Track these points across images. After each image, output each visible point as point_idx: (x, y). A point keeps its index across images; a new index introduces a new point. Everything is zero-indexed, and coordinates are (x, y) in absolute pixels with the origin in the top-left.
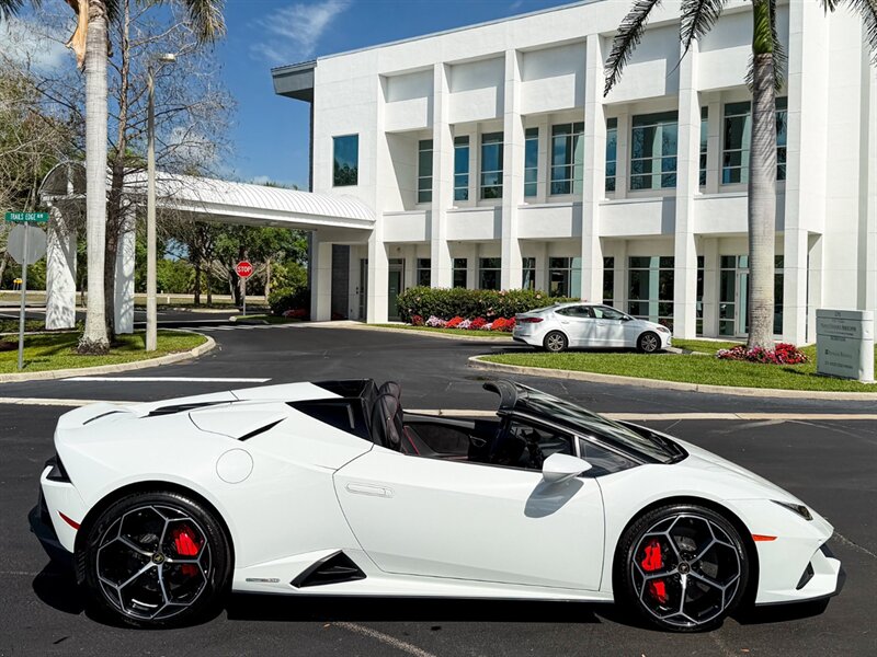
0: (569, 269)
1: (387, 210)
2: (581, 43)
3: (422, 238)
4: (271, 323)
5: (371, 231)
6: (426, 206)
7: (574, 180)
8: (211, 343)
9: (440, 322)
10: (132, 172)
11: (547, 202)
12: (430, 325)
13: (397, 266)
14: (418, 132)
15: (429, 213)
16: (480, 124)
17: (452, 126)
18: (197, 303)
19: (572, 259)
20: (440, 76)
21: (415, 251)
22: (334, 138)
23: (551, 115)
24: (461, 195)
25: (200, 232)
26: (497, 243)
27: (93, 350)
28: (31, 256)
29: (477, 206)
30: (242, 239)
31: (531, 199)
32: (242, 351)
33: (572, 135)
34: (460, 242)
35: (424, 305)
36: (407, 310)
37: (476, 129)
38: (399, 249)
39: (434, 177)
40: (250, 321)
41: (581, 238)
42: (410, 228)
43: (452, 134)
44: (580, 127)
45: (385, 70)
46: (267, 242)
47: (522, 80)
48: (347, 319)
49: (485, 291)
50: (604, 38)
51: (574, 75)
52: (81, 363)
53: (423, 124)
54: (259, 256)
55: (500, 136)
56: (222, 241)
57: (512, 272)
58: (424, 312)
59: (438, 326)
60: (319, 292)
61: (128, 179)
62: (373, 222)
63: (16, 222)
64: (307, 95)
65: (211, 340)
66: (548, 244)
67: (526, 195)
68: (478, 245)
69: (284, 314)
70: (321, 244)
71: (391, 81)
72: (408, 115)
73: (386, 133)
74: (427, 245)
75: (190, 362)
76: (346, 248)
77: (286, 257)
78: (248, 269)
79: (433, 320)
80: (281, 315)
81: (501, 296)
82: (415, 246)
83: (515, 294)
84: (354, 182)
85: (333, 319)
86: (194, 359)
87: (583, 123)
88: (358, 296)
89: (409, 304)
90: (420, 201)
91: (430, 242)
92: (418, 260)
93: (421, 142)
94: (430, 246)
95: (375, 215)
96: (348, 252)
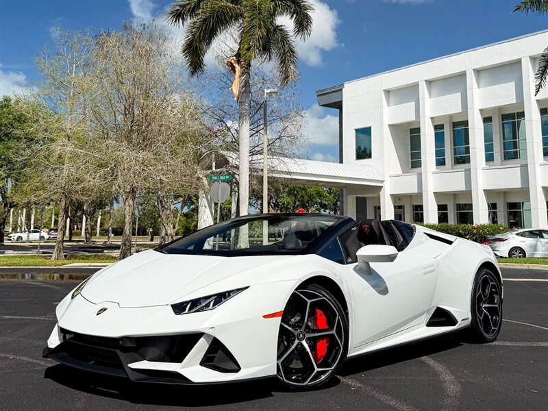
0: (522, 210)
1: (392, 174)
2: (518, 62)
3: (415, 191)
5: (382, 187)
6: (417, 170)
7: (520, 149)
11: (502, 165)
13: (399, 210)
14: (409, 123)
15: (420, 175)
16: (451, 116)
17: (432, 118)
19: (523, 203)
20: (423, 88)
21: (411, 200)
22: (356, 130)
23: (500, 108)
24: (441, 162)
26: (468, 193)
28: (222, 198)
29: (452, 169)
31: (491, 163)
33: (516, 120)
34: (442, 193)
37: (448, 120)
38: (400, 199)
39: (422, 151)
41: (529, 188)
42: (408, 185)
43: (433, 124)
44: (522, 115)
45: (388, 87)
47: (479, 88)
49: (463, 225)
50: (533, 59)
51: (514, 83)
53: (412, 118)
55: (466, 123)
56: (285, 199)
57: (481, 212)
62: (382, 182)
63: (216, 180)
64: (338, 105)
66: (505, 193)
67: (487, 161)
68: (455, 195)
70: (349, 196)
71: (391, 94)
72: (404, 113)
73: (389, 125)
74: (419, 196)
76: (364, 199)
81: (474, 228)
82: (410, 196)
83: (484, 227)
84: (369, 156)
87: (524, 112)
90: (412, 167)
91: (422, 193)
92: (413, 206)
93: (411, 129)
94: (422, 196)
95: (384, 176)
96: (366, 202)
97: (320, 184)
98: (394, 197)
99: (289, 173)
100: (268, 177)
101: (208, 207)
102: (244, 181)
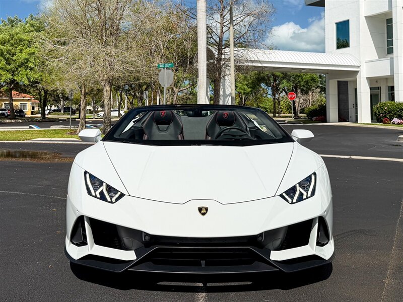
3: (388, 74)
4: (304, 123)
5: (358, 71)
6: (390, 56)
9: (400, 121)
12: (394, 123)
13: (376, 91)
14: (384, 14)
15: (392, 59)
18: (274, 116)
21: (387, 82)
22: (336, 23)
25: (275, 80)
28: (168, 83)
35: (390, 112)
36: (379, 115)
38: (377, 82)
39: (394, 39)
40: (293, 122)
42: (381, 69)
46: (307, 82)
48: (348, 122)
58: (390, 116)
59: (399, 124)
60: (331, 107)
62: (359, 67)
64: (321, 3)
69: (313, 119)
70: (331, 81)
72: (378, 5)
73: (365, 17)
76: (346, 83)
77: (321, 92)
78: (294, 96)
79: (396, 120)
80: (311, 119)
82: (386, 79)
84: (348, 46)
85: (339, 122)
88: (354, 108)
89: (381, 111)
90: (388, 53)
91: (393, 75)
92: (389, 87)
93: (387, 20)
94: (393, 78)
95: (360, 62)
96: (348, 84)
97: (303, 71)
98: (370, 80)
99: (260, 62)
100: (235, 66)
102: (202, 68)
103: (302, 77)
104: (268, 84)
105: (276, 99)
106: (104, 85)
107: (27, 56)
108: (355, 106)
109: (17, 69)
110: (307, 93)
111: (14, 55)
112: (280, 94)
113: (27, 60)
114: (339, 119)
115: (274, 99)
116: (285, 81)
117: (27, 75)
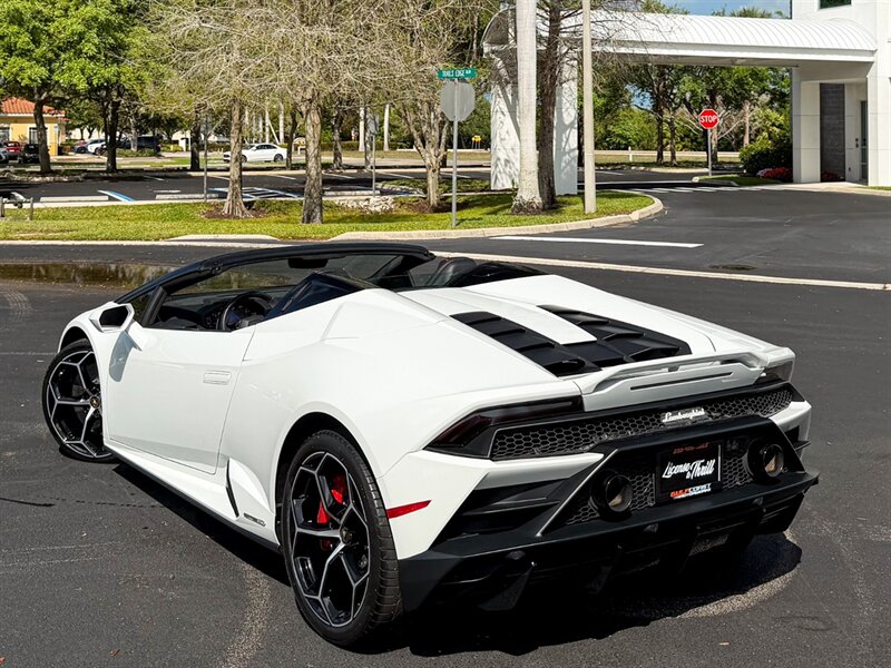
4: (741, 184)
5: (872, 63)
8: (657, 205)
10: (569, 16)
18: (660, 163)
25: (662, 75)
27: (525, 210)
28: (462, 112)
30: (708, 81)
32: (690, 215)
40: (715, 182)
46: (740, 82)
48: (844, 180)
52: (511, 222)
54: (736, 102)
56: (686, 86)
60: (803, 145)
61: (565, 23)
62: (873, 52)
63: (449, 78)
65: (658, 202)
69: (760, 173)
70: (804, 83)
75: (626, 226)
76: (840, 88)
77: (771, 102)
78: (713, 118)
80: (754, 176)
85: (823, 180)
86: (633, 223)
88: (859, 149)
95: (876, 42)
96: (843, 92)
97: (739, 62)
101: (507, 114)
103: (729, 70)
104: (643, 86)
105: (666, 121)
106: (308, 112)
107: (80, 28)
108: (859, 143)
109: (57, 56)
110: (739, 107)
111: (48, 20)
112: (674, 109)
113: (81, 36)
114: (822, 175)
115: (660, 121)
116: (686, 78)
117: (82, 71)
